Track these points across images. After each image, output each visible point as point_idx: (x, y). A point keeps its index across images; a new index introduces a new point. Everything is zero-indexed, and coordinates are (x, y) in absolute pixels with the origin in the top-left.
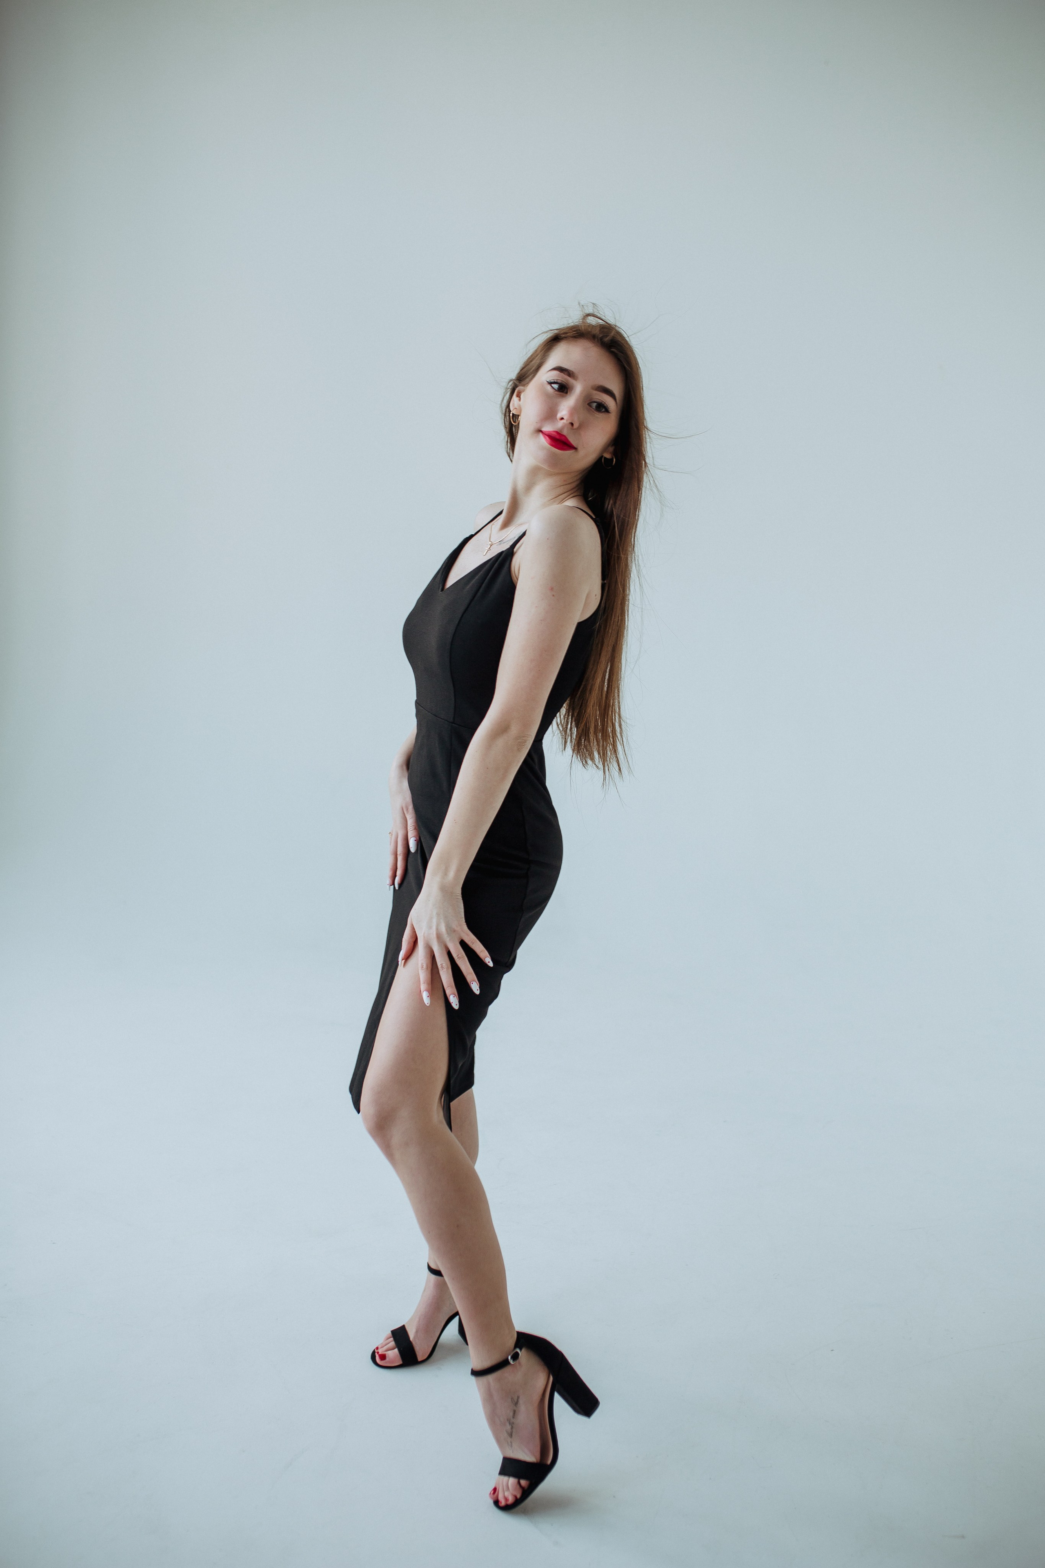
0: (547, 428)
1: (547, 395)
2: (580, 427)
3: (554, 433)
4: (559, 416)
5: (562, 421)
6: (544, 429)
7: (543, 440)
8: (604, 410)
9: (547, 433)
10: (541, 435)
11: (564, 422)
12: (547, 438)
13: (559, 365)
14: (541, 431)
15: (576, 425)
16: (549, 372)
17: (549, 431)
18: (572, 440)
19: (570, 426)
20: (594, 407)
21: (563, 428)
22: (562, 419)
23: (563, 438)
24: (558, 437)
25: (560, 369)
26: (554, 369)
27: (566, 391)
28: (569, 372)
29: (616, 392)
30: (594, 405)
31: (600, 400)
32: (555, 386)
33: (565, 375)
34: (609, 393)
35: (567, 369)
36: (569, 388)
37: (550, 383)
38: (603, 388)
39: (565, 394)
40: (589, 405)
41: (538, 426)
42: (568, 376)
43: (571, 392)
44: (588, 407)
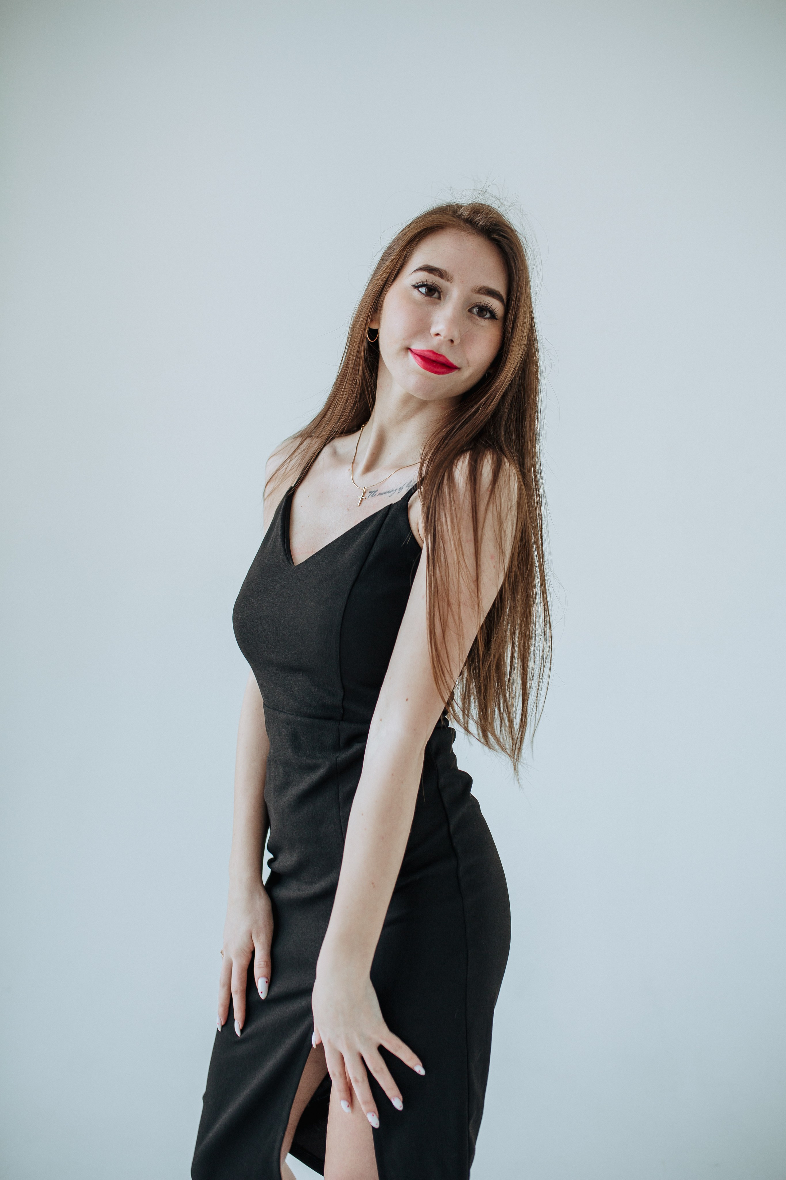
0: (419, 346)
1: (414, 302)
2: (462, 343)
3: (428, 353)
4: (434, 330)
5: (438, 337)
6: (414, 347)
7: (413, 362)
8: (488, 315)
9: (418, 352)
10: (410, 356)
11: (440, 340)
12: (419, 359)
13: (426, 264)
14: (410, 349)
15: (456, 342)
16: (414, 274)
17: (422, 351)
18: (453, 359)
19: (449, 343)
20: (476, 313)
21: (441, 344)
22: (438, 334)
23: (441, 359)
24: (433, 357)
25: (430, 269)
26: (420, 269)
27: (436, 295)
28: (440, 272)
29: (499, 291)
30: (475, 310)
31: (484, 304)
32: (423, 290)
33: (435, 275)
34: (491, 293)
35: (437, 268)
36: (442, 292)
37: (417, 287)
38: (486, 290)
39: (438, 301)
40: (470, 311)
41: (406, 344)
42: (439, 276)
43: (445, 296)
44: (469, 314)
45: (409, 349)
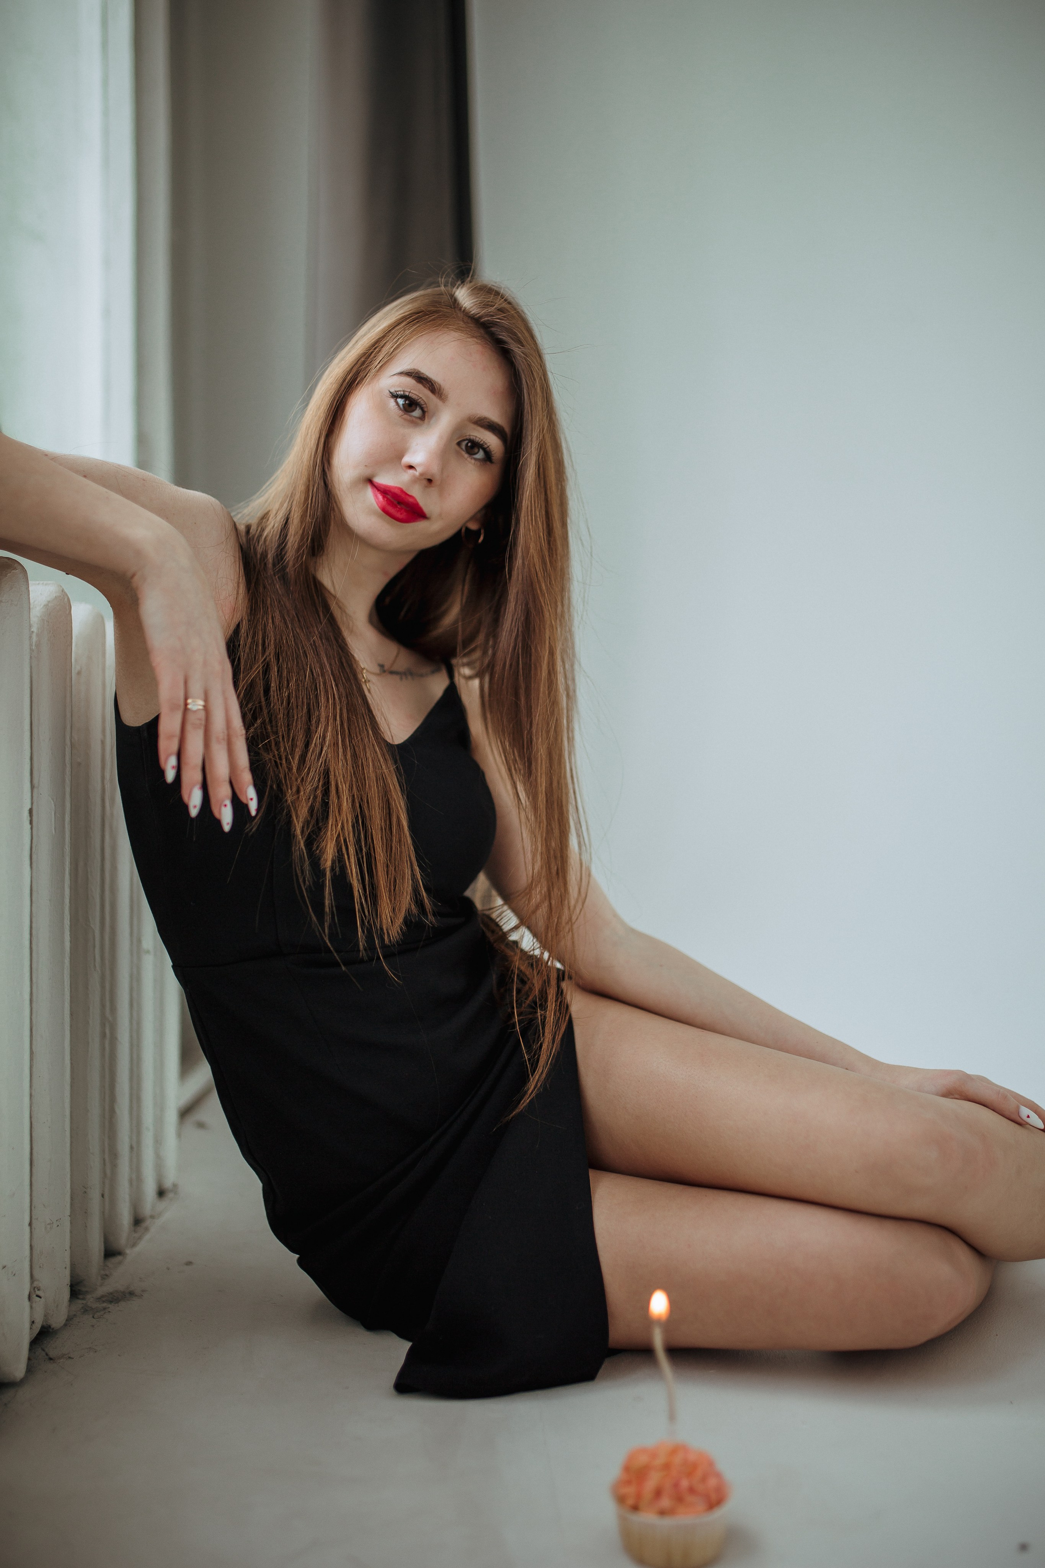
0: (385, 479)
1: (387, 415)
2: (442, 486)
3: (394, 490)
4: (407, 459)
5: (411, 471)
6: (377, 479)
7: (374, 499)
8: (480, 455)
9: (381, 486)
10: (370, 490)
11: (414, 476)
12: (379, 496)
13: (414, 368)
15: (435, 481)
16: (396, 377)
17: (386, 485)
18: (424, 503)
19: (425, 482)
20: (465, 450)
21: (413, 482)
22: (411, 467)
23: (409, 501)
24: (399, 497)
25: (419, 378)
26: (401, 373)
27: (417, 413)
28: (432, 384)
29: (504, 426)
30: (464, 443)
31: (480, 440)
32: (401, 401)
33: (425, 387)
34: (491, 427)
35: (430, 379)
36: (427, 411)
37: (395, 396)
38: (488, 422)
39: (419, 421)
40: (459, 444)
41: (367, 472)
42: (429, 389)
43: (431, 418)
44: (457, 447)
45: (370, 481)
